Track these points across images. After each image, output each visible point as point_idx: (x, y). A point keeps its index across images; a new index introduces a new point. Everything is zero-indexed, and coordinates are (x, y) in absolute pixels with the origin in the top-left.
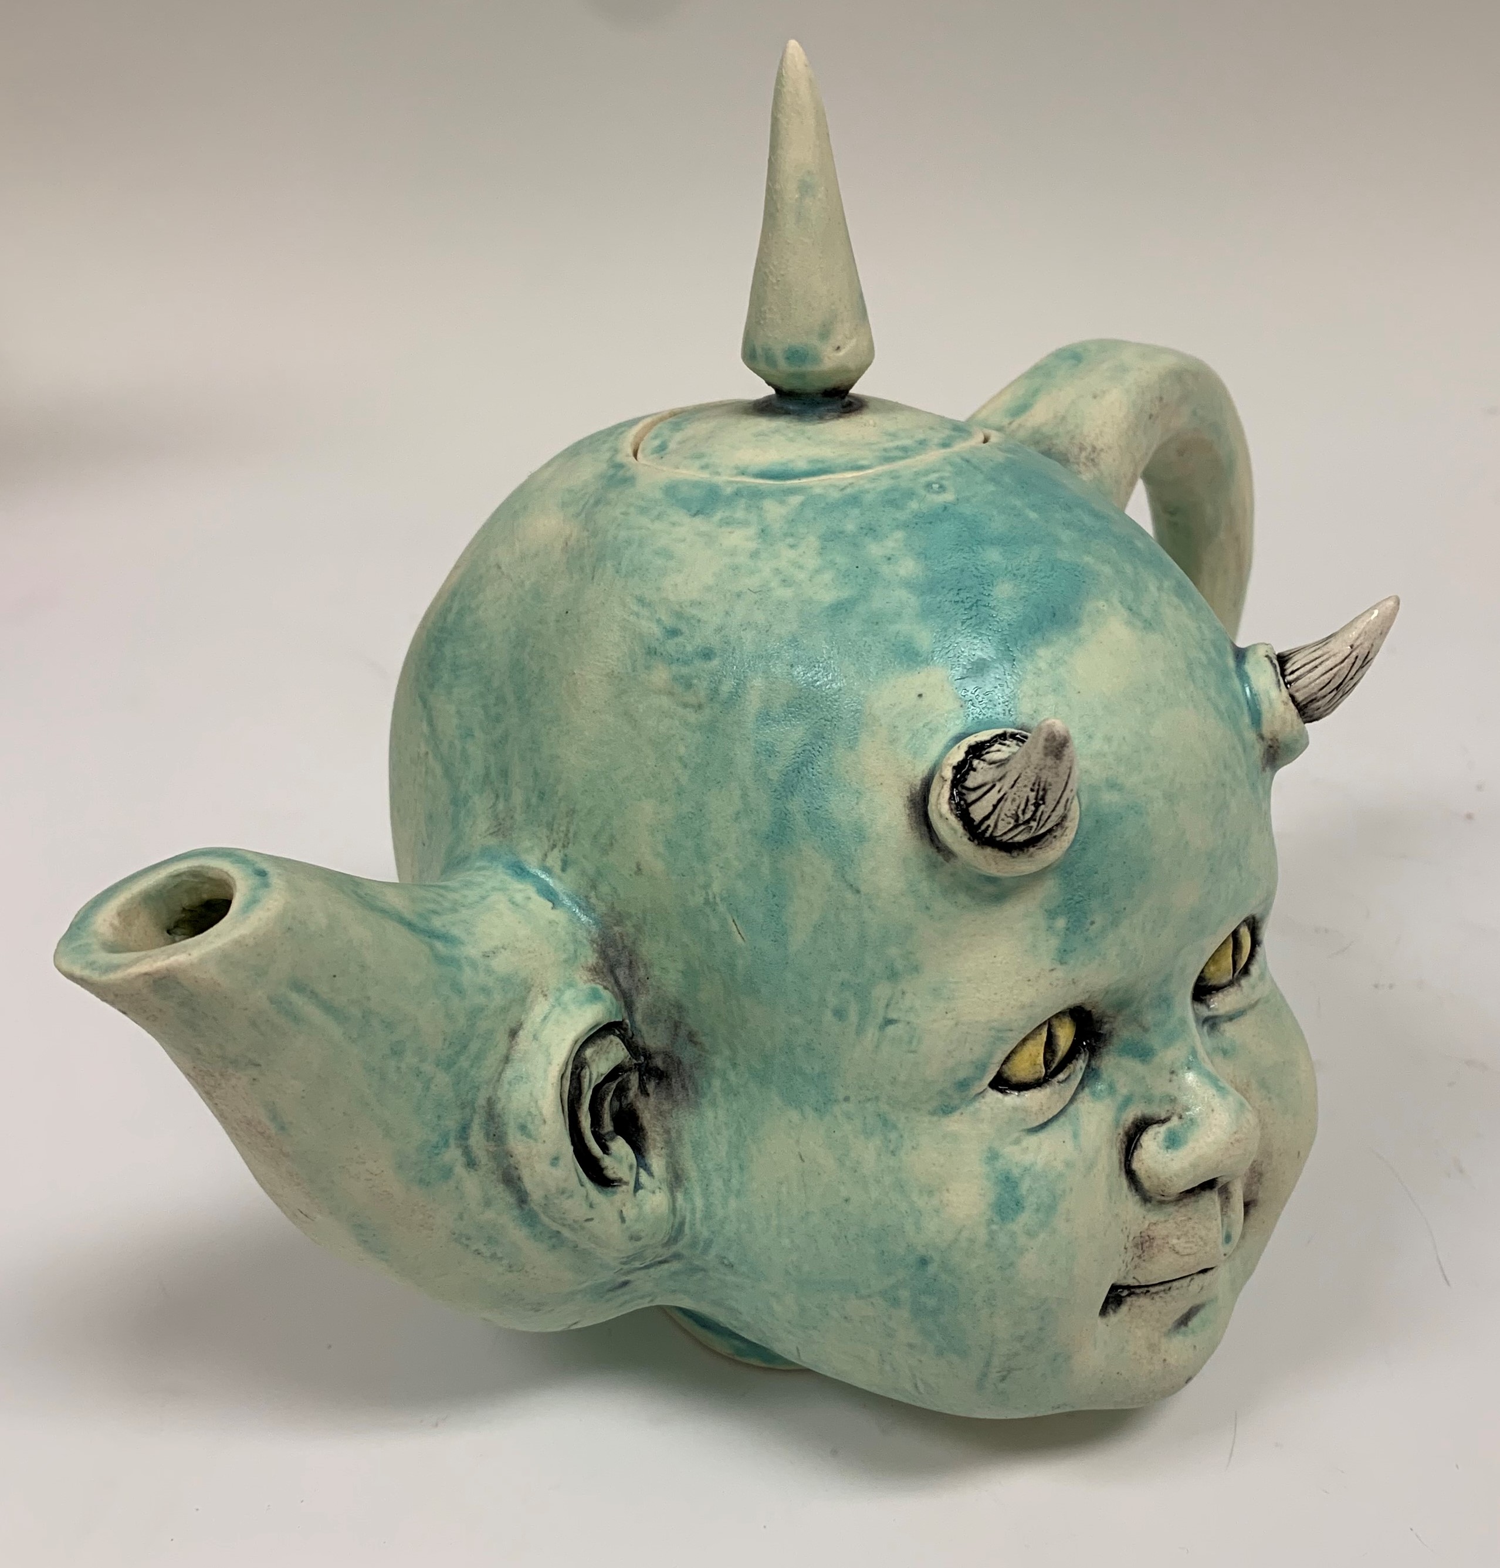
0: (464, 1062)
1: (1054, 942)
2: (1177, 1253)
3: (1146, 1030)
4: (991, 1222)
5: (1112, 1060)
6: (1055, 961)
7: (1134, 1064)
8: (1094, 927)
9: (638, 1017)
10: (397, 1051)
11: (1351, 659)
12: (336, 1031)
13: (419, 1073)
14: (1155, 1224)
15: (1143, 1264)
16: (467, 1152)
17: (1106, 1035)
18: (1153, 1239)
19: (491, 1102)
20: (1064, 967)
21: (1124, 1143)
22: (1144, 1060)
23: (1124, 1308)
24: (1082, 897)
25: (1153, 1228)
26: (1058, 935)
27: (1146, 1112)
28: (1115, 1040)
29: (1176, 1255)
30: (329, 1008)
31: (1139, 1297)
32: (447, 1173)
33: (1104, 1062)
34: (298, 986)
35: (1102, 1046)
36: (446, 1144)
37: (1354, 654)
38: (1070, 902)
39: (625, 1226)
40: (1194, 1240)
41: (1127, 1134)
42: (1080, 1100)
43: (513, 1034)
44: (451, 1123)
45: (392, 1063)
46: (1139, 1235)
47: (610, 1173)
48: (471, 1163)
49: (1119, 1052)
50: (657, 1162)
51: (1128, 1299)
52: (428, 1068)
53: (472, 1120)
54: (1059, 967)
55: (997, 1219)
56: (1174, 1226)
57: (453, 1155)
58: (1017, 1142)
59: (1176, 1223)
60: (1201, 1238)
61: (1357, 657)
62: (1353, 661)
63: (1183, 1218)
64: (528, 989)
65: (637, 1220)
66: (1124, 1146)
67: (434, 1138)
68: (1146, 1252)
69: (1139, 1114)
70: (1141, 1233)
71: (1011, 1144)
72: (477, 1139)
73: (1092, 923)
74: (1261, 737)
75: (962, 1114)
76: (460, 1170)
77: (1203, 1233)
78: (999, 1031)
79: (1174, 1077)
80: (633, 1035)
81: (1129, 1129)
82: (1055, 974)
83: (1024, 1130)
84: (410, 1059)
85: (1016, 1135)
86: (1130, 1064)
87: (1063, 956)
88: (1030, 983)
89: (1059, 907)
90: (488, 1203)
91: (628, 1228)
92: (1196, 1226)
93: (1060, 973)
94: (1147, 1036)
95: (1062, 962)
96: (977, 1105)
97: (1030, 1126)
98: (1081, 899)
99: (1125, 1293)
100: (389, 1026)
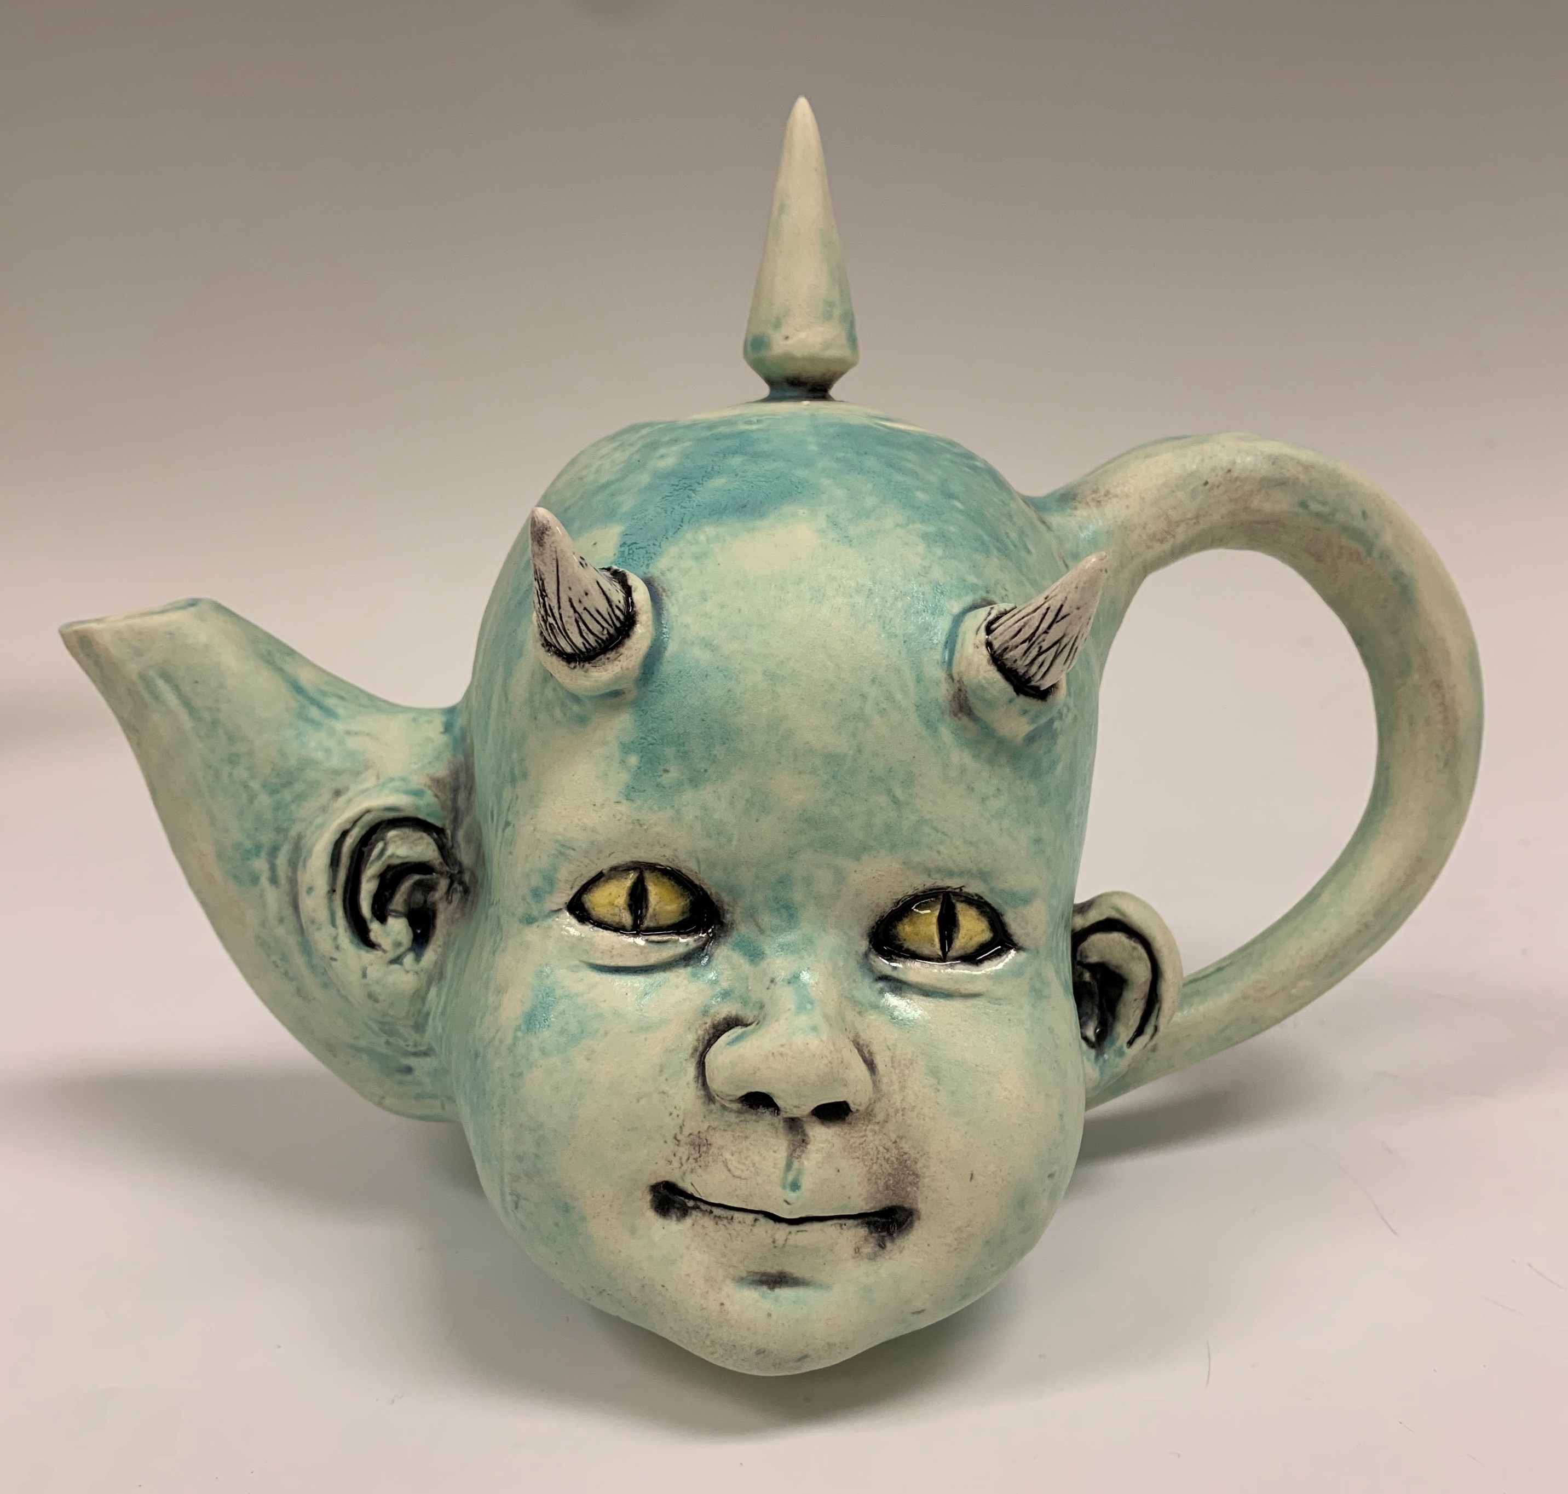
0: (287, 795)
1: (624, 777)
2: (729, 1170)
3: (762, 931)
4: (518, 1029)
5: (726, 950)
6: (621, 794)
7: (742, 961)
8: (666, 776)
9: (461, 834)
10: (233, 760)
11: (1043, 610)
12: (188, 723)
13: (246, 786)
14: (714, 1129)
15: (699, 1171)
16: (273, 868)
17: (728, 924)
18: (710, 1144)
19: (300, 837)
20: (629, 803)
21: (709, 1034)
22: (752, 961)
23: (688, 1221)
24: (655, 739)
25: (712, 1132)
26: (629, 771)
27: (740, 1013)
28: (735, 934)
29: (728, 1172)
30: (187, 703)
31: (704, 1215)
32: (255, 880)
33: (718, 951)
34: (167, 677)
35: (722, 935)
36: (257, 855)
37: (1046, 605)
38: (643, 741)
39: (364, 981)
40: (746, 1162)
41: (715, 1027)
42: (677, 974)
43: (338, 793)
44: (267, 838)
45: (226, 769)
46: (696, 1133)
47: (372, 936)
48: (274, 880)
49: (734, 946)
50: (430, 955)
51: (694, 1213)
52: (255, 785)
53: (282, 845)
54: (624, 802)
55: (523, 1027)
56: (732, 1139)
57: (260, 864)
58: (575, 969)
59: (734, 1137)
60: (754, 1164)
61: (1048, 609)
62: (1044, 611)
63: (741, 1134)
64: (367, 768)
65: (377, 982)
66: (707, 1038)
67: (248, 844)
68: (702, 1157)
69: (734, 1013)
70: (699, 1132)
71: (568, 967)
72: (282, 861)
73: (666, 771)
74: (951, 677)
75: (538, 926)
76: (264, 881)
77: (756, 1158)
78: (563, 846)
79: (772, 986)
80: (453, 846)
81: (719, 1023)
82: (619, 807)
83: (585, 962)
84: (241, 773)
85: (577, 962)
86: (739, 959)
87: (630, 792)
88: (596, 808)
89: (632, 742)
90: (281, 921)
91: (367, 985)
92: (751, 1148)
93: (625, 807)
94: (762, 938)
95: (628, 798)
96: (550, 921)
97: (592, 961)
98: (654, 741)
99: (691, 1203)
100: (231, 739)
